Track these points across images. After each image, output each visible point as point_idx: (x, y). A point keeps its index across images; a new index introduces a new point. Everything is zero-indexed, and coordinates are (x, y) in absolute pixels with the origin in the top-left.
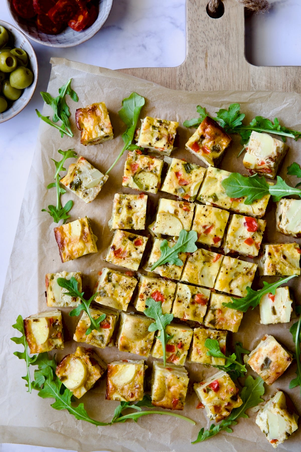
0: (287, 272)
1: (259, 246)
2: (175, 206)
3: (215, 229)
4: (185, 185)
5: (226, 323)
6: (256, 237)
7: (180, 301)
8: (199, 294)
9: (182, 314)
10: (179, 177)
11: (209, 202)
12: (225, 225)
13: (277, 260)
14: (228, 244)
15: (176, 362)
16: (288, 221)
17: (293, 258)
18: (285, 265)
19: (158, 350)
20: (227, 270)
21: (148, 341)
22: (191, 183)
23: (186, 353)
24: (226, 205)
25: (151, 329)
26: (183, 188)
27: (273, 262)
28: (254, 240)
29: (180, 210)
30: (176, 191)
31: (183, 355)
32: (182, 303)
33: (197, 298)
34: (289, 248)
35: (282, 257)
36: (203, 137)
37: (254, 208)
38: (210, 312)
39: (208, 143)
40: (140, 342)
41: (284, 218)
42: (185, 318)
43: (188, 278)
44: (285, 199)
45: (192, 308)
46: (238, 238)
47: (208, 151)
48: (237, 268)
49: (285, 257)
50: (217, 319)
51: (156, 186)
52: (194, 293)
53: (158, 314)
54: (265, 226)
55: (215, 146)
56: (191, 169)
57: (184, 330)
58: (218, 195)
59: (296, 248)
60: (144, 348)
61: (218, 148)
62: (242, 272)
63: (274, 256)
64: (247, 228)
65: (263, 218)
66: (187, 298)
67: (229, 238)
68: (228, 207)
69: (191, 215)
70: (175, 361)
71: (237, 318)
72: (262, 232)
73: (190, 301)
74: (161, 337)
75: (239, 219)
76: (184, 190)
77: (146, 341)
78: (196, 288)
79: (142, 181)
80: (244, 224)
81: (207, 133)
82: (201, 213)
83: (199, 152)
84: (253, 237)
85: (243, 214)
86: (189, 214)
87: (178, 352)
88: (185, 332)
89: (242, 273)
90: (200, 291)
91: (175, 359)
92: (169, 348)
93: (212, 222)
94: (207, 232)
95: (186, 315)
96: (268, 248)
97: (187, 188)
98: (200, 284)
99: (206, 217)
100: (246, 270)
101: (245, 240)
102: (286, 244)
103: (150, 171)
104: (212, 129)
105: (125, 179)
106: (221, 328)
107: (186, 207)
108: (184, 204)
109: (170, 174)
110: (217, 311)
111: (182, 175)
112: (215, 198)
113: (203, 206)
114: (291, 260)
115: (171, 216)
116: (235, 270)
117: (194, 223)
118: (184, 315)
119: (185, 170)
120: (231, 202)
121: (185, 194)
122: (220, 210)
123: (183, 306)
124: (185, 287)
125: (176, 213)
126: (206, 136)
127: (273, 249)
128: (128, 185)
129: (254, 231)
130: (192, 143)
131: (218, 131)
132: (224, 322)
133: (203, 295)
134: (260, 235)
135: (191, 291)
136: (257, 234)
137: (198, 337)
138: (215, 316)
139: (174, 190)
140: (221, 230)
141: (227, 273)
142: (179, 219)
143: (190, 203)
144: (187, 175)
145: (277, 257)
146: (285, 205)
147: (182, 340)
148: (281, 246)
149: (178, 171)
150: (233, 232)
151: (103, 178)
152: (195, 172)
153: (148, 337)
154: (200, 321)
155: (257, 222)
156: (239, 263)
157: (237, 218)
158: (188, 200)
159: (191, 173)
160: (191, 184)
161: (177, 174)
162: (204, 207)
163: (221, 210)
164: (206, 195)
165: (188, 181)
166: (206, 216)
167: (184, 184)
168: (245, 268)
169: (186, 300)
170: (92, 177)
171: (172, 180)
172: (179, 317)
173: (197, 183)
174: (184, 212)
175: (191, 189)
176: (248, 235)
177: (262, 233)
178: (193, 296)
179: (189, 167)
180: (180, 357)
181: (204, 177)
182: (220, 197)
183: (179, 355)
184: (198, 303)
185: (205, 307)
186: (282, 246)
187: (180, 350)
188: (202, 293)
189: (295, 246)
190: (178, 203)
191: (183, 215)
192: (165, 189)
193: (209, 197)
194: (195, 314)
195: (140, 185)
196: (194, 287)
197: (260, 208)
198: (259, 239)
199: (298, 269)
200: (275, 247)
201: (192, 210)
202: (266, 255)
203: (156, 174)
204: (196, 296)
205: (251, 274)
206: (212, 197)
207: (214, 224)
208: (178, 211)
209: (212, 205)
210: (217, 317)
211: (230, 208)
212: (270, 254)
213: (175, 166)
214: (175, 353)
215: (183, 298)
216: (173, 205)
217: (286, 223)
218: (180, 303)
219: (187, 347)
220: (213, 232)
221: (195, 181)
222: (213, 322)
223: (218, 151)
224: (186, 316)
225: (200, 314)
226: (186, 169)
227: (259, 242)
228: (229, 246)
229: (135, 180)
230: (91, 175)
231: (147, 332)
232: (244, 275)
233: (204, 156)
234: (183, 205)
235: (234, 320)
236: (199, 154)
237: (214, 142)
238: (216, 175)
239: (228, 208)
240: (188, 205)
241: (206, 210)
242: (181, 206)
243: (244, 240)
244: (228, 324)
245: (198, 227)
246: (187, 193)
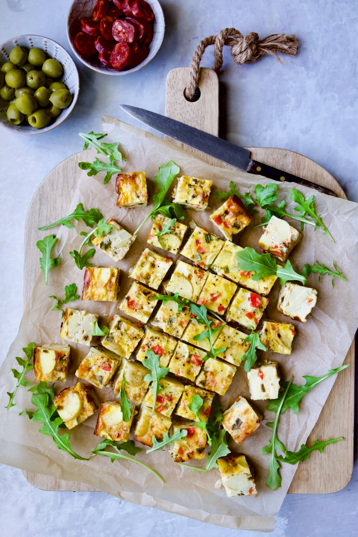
0: (279, 350)
1: (259, 321)
2: (190, 270)
3: (222, 298)
4: (203, 253)
5: (215, 386)
6: (257, 312)
7: (177, 358)
8: (196, 355)
9: (178, 370)
10: (198, 245)
11: (221, 272)
12: (232, 296)
13: (271, 337)
14: (230, 314)
15: (164, 413)
16: (288, 304)
17: (287, 338)
18: (278, 343)
19: (149, 399)
20: (225, 337)
21: (142, 389)
22: (208, 252)
23: (174, 407)
24: (235, 278)
25: (147, 379)
26: (200, 255)
27: (268, 338)
28: (255, 315)
29: (194, 275)
30: (193, 257)
31: (171, 407)
32: (179, 360)
33: (193, 358)
34: (284, 328)
35: (277, 336)
36: (227, 212)
37: (260, 286)
38: (203, 373)
39: (230, 219)
40: (135, 388)
41: (286, 300)
42: (179, 374)
43: (189, 338)
44: (290, 283)
45: (187, 367)
46: (240, 311)
47: (229, 226)
48: (234, 338)
49: (279, 336)
50: (208, 380)
51: (178, 248)
52: (192, 353)
53: (155, 366)
54: (267, 304)
55: (236, 223)
56: (211, 239)
57: (176, 385)
58: (229, 268)
59: (291, 329)
60: (138, 395)
61: (238, 225)
62: (238, 342)
63: (270, 333)
64: (250, 302)
65: (267, 296)
66: (184, 356)
67: (232, 309)
68: (237, 281)
69: (203, 282)
70: (162, 411)
71: (226, 383)
72: (263, 309)
73: (187, 360)
74: (154, 387)
75: (244, 293)
76: (201, 258)
77: (140, 389)
78: (194, 349)
79: (166, 242)
80: (249, 298)
81: (232, 210)
82: (211, 282)
83: (221, 225)
84: (254, 312)
85: (250, 290)
86: (201, 281)
87: (167, 404)
88: (176, 387)
89: (237, 343)
90: (197, 353)
91: (162, 410)
92: (159, 399)
93: (220, 291)
94: (214, 299)
95: (180, 371)
96: (266, 325)
97: (203, 256)
98: (198, 346)
99: (216, 286)
100: (242, 341)
101: (247, 313)
102: (283, 324)
103: (175, 233)
104: (236, 207)
105: (151, 237)
106: (210, 389)
107: (200, 274)
108: (199, 271)
109: (191, 241)
110: (209, 374)
111: (202, 244)
112: (227, 270)
113: (215, 275)
114: (284, 340)
115: (184, 279)
116: (232, 339)
117: (204, 289)
118: (179, 371)
119: (205, 239)
120: (240, 276)
121: (201, 261)
122: (230, 282)
123: (180, 363)
124: (185, 345)
125: (189, 278)
126: (229, 212)
127: (270, 326)
128: (152, 243)
129: (256, 307)
130: (216, 216)
131: (242, 210)
132: (213, 385)
133: (199, 357)
134: (261, 311)
135: (189, 351)
136: (258, 309)
137: (187, 394)
138: (206, 377)
139: (191, 255)
140: (227, 301)
141: (224, 340)
142: (191, 284)
143: (204, 271)
144: (206, 244)
145: (273, 335)
146: (289, 289)
147: (173, 394)
148: (278, 325)
149: (199, 239)
150: (237, 304)
151: (131, 238)
152: (214, 243)
153: (142, 386)
154: (193, 380)
155: (260, 299)
156: (237, 333)
157: (244, 292)
158: (203, 267)
159: (210, 243)
160: (208, 253)
161: (197, 242)
162: (215, 276)
163: (231, 282)
164: (219, 266)
165: (206, 250)
166: (216, 285)
167: (202, 252)
168: (241, 339)
169: (183, 359)
170: (121, 238)
171: (192, 246)
172: (174, 372)
173: (213, 254)
174: (197, 278)
175: (207, 258)
176: (250, 309)
177: (263, 310)
178: (190, 356)
179: (210, 238)
180: (167, 409)
181: (222, 249)
182: (231, 271)
183: (167, 407)
184: (193, 363)
185: (199, 368)
186: (278, 326)
187: (169, 403)
188: (199, 355)
189: (290, 327)
190: (193, 269)
191: (196, 281)
192: (184, 253)
193: (221, 268)
194: (189, 372)
195: (164, 245)
196: (193, 347)
197: (266, 287)
198: (259, 315)
199: (289, 348)
200: (272, 325)
201: (205, 278)
202: (263, 330)
203: (179, 237)
204: (193, 356)
205: (246, 345)
206: (224, 269)
207: (222, 293)
208: (192, 276)
209: (223, 276)
210: (208, 379)
211: (239, 282)
212: (266, 330)
213: (197, 234)
214: (164, 404)
215: (180, 356)
216: (189, 270)
217: (287, 306)
218: (177, 360)
219: (175, 402)
220: (219, 301)
221: (212, 252)
222: (203, 383)
223: (238, 227)
224: (180, 373)
225: (193, 373)
226: (206, 239)
227: (259, 318)
228: (231, 316)
229: (160, 238)
230: (120, 236)
231: (142, 381)
232: (239, 344)
233: (224, 230)
234: (198, 272)
235: (223, 385)
236: (220, 227)
237: (236, 219)
238: (231, 249)
239: (237, 282)
240: (203, 273)
241: (217, 280)
242: (196, 272)
243: (246, 313)
244: (217, 387)
245: (206, 294)
246: (202, 261)
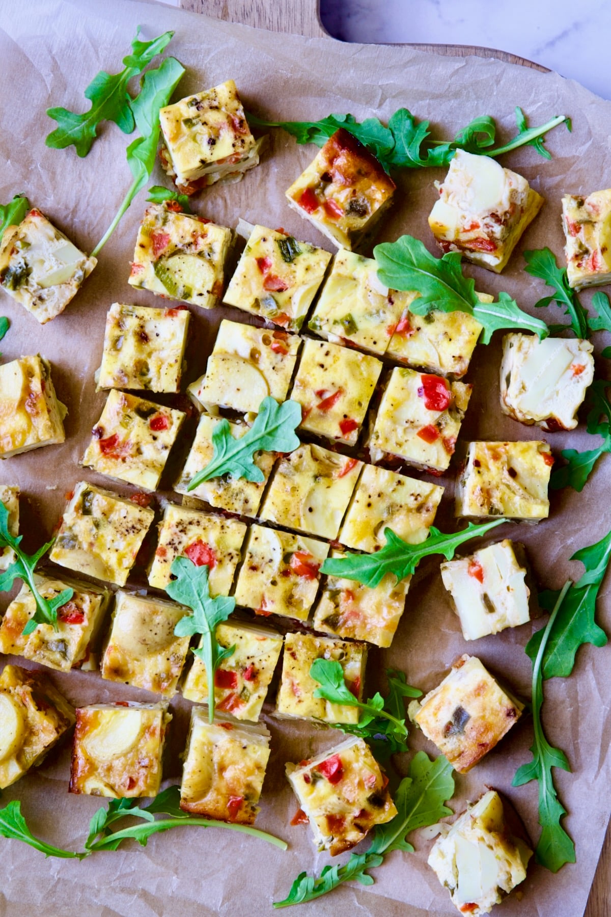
0: (517, 510)
1: (453, 446)
2: (252, 339)
3: (346, 399)
4: (280, 290)
5: (364, 624)
6: (446, 423)
7: (254, 568)
8: (301, 552)
9: (259, 598)
10: (266, 271)
11: (336, 333)
12: (371, 392)
13: (493, 478)
14: (378, 437)
15: (240, 713)
16: (524, 388)
17: (533, 475)
18: (514, 492)
19: (197, 683)
20: (370, 497)
21: (172, 659)
22: (293, 286)
23: (263, 692)
24: (375, 343)
25: (183, 632)
26: (273, 297)
27: (484, 483)
28: (441, 431)
29: (264, 350)
30: (257, 304)
31: (255, 696)
32: (259, 572)
33: (295, 563)
34: (524, 451)
35: (506, 473)
36: (327, 178)
37: (442, 355)
38: (326, 595)
39: (339, 192)
40: (153, 659)
41: (515, 380)
42: (265, 609)
43: (276, 512)
44: (520, 334)
45: (283, 585)
46: (402, 426)
47: (337, 211)
48: (395, 495)
49: (513, 473)
50: (343, 614)
51: (210, 289)
52: (290, 549)
53: (199, 595)
54: (469, 398)
55: (356, 201)
56: (295, 252)
57: (261, 637)
58: (357, 319)
59: (541, 453)
60: (164, 675)
61: (362, 206)
62: (406, 504)
63: (488, 469)
64: (424, 400)
65: (465, 380)
66: (271, 561)
67: (381, 424)
68: (380, 349)
69: (290, 362)
70: (235, 709)
71: (389, 612)
72: (462, 413)
73: (279, 569)
74: (204, 650)
75: (406, 379)
76: (277, 302)
77: (168, 659)
78: (294, 538)
79: (177, 276)
80: (419, 391)
81: (339, 168)
82: (313, 359)
83: (317, 212)
84: (439, 424)
85: (419, 369)
86: (285, 361)
87: (244, 688)
88: (262, 642)
89: (405, 507)
90: (303, 546)
91: (236, 705)
92: (223, 679)
93: (339, 382)
94: (326, 405)
95: (267, 600)
96: (476, 450)
97: (282, 297)
98: (304, 528)
99: (326, 369)
100: (416, 499)
101: (420, 429)
102: (518, 443)
103: (197, 252)
104: (350, 159)
105: (135, 269)
106: (351, 636)
107: (278, 343)
108: (274, 336)
109: (246, 263)
110: (343, 595)
111: (273, 266)
112: (351, 325)
113: (319, 342)
114: (527, 482)
115: (241, 363)
116: (390, 498)
117: (296, 382)
118: (263, 600)
119: (280, 254)
120: (387, 337)
121: (279, 311)
122: (361, 356)
123: (262, 579)
124: (270, 531)
125: (254, 357)
126: (334, 175)
127: (486, 451)
128: (141, 283)
129: (441, 410)
130: (301, 190)
131: (365, 167)
132: (358, 623)
133: (309, 556)
134: (456, 420)
135: (283, 544)
136: (448, 416)
137: (293, 655)
138: (337, 606)
139: (251, 301)
140: (360, 404)
141: (369, 505)
142: (261, 372)
143: (289, 335)
144: (285, 266)
145: (495, 473)
146: (520, 348)
147: (256, 661)
148: (505, 445)
149: (264, 256)
150: (391, 408)
151: (84, 263)
152: (304, 260)
153: (172, 648)
154: (302, 618)
155: (450, 388)
156: (399, 482)
157: (403, 376)
158: (286, 326)
159: (295, 261)
160: (294, 289)
161: (262, 264)
162: (322, 345)
163: (363, 355)
164: (329, 317)
165: (287, 282)
166: (325, 367)
167: (277, 287)
168: (412, 495)
169: (270, 566)
170: (57, 260)
171: (248, 277)
172: (251, 605)
173: (307, 287)
174: (273, 354)
175: (292, 302)
176: (428, 418)
177: (462, 415)
178: (287, 557)
179: (293, 248)
180: (247, 701)
181: (327, 273)
182: (361, 325)
183: (246, 696)
184: (298, 573)
185: (315, 585)
186: (507, 447)
187: (249, 685)
188: (308, 551)
189: (539, 447)
190: (260, 333)
191: (271, 363)
192: (230, 298)
193: (335, 322)
194: (290, 600)
195: (172, 286)
196: (290, 535)
197: (457, 354)
198: (452, 430)
199: (543, 502)
200: (491, 449)
201: (294, 350)
202: (471, 466)
203: (210, 262)
204: (294, 556)
205: (428, 510)
206: (343, 323)
207: (344, 387)
208: (260, 353)
209: (344, 343)
210: (342, 609)
211: (387, 353)
212: (477, 464)
213: (258, 243)
214: (238, 690)
215: (261, 561)
216: (248, 338)
217: (520, 393)
218: (255, 572)
219: (266, 677)
220: (339, 408)
221: (303, 283)
222: (332, 622)
223: (362, 213)
224: (268, 604)
225: (302, 601)
226: (282, 253)
227: (452, 437)
228: (380, 441)
229: (160, 270)
230: (54, 255)
231: (171, 638)
232: (410, 510)
233: (327, 223)
234: (272, 339)
235: (383, 618)
236: (317, 219)
237: (354, 192)
238: (354, 270)
239: (382, 353)
240: (285, 339)
241: (327, 354)
242: (266, 341)
243: (417, 431)
244: (368, 626)
245: (305, 394)
246: (283, 311)
